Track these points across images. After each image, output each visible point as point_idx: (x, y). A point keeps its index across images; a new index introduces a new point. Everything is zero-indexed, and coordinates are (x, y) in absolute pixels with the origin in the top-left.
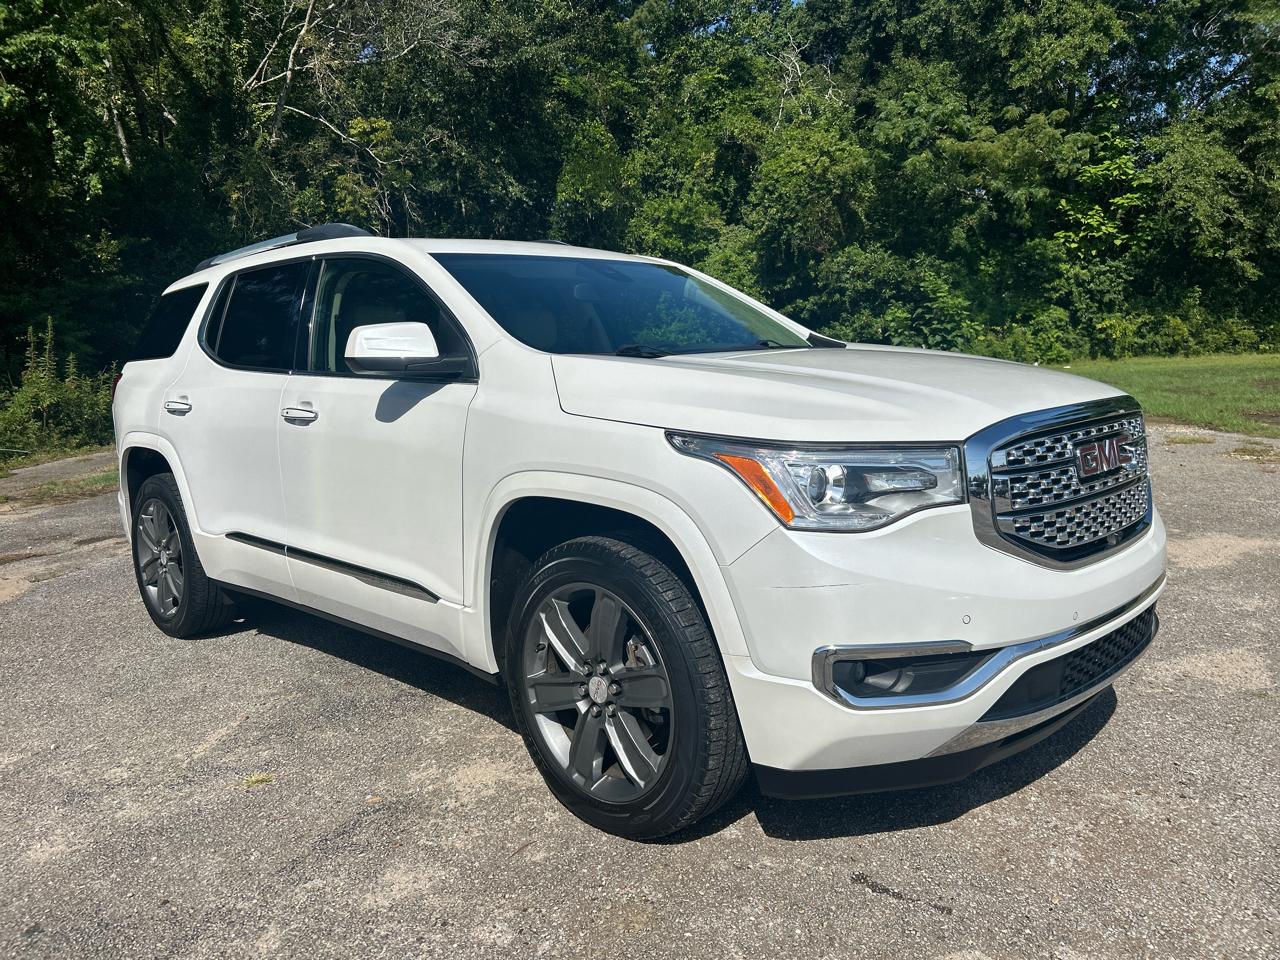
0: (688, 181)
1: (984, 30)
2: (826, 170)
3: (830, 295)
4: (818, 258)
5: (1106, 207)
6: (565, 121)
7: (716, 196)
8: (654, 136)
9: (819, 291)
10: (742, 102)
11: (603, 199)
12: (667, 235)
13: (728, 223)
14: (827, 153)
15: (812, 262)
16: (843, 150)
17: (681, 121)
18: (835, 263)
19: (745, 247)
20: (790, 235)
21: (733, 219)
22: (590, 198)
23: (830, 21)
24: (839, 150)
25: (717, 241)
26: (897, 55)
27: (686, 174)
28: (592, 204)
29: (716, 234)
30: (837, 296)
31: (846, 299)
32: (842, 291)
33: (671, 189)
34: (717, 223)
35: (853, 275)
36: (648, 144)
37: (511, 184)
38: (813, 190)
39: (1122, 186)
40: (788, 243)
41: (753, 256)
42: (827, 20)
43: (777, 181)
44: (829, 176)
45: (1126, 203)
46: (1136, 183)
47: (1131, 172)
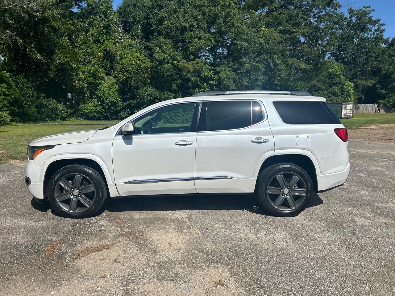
0: (94, 61)
1: (182, 34)
2: (141, 65)
3: (141, 100)
4: (138, 89)
5: (207, 84)
6: (53, 36)
7: (103, 67)
8: (81, 45)
9: (137, 99)
10: (109, 39)
11: (73, 64)
12: (89, 77)
13: (107, 75)
14: (141, 60)
15: (136, 90)
16: (145, 59)
17: (90, 41)
18: (142, 91)
19: (114, 83)
20: (131, 82)
21: (108, 74)
22: (68, 63)
23: (127, 19)
24: (144, 59)
25: (104, 80)
26: (155, 34)
27: (92, 58)
28: (69, 65)
29: (104, 78)
30: (143, 100)
31: (146, 101)
32: (144, 99)
33: (88, 62)
34: (104, 75)
35: (147, 95)
36: (80, 47)
37: (38, 54)
38: (137, 69)
39: (210, 79)
40: (130, 84)
41: (117, 86)
42: (126, 18)
43: (127, 65)
44: (142, 66)
45: (212, 83)
46: (214, 78)
47: (213, 75)
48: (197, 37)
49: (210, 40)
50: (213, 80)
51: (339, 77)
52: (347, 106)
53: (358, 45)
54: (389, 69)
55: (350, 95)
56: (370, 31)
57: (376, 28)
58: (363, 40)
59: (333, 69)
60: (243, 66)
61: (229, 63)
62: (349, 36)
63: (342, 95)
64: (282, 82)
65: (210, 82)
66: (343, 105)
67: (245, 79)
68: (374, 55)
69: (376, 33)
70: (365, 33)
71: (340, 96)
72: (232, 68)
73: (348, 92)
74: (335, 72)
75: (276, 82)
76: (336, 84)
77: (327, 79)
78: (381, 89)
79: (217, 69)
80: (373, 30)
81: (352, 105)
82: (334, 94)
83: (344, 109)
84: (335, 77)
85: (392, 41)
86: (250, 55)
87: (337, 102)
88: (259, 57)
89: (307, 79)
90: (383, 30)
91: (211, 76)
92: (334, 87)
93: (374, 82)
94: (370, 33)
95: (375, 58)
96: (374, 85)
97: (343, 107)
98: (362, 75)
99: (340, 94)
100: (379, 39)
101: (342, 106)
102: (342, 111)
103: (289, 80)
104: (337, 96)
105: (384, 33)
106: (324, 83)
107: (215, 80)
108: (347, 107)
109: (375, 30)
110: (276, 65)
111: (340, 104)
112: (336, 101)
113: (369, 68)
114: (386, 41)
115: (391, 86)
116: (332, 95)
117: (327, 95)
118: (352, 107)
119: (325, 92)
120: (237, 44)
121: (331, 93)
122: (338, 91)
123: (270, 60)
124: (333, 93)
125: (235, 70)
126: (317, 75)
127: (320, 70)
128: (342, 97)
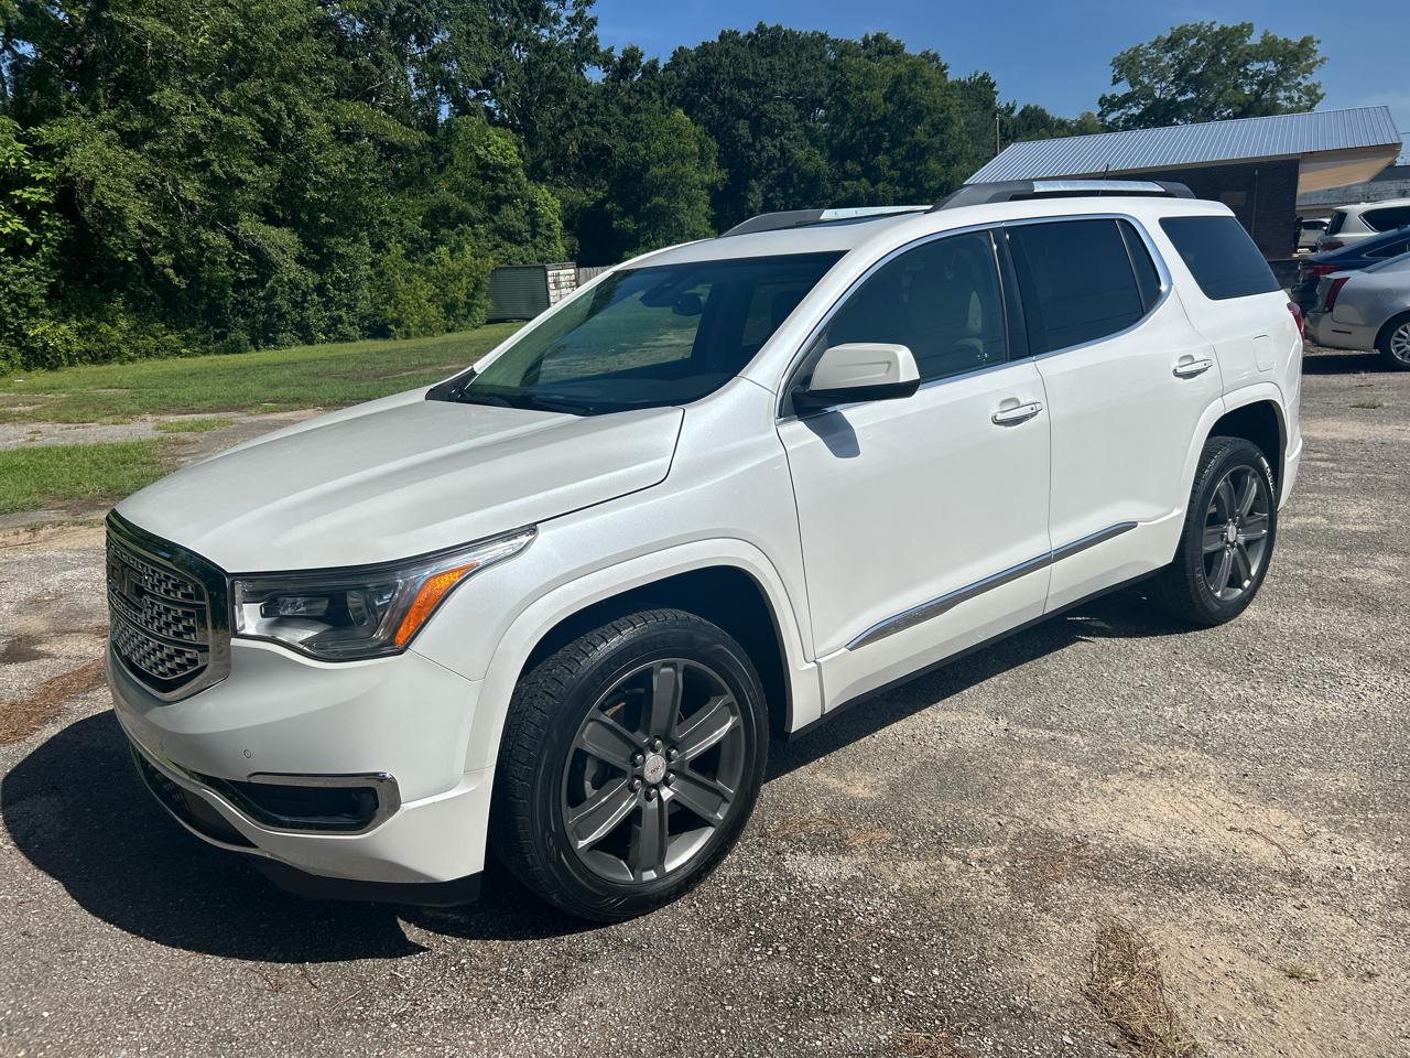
45: (35, 198)
46: (39, 177)
47: (26, 162)
50: (35, 183)
51: (513, 176)
52: (558, 275)
53: (529, 66)
54: (635, 151)
55: (555, 238)
56: (556, 20)
57: (572, 13)
58: (544, 50)
59: (489, 146)
60: (168, 123)
61: (95, 110)
62: (498, 31)
63: (534, 236)
64: (334, 195)
65: (18, 192)
66: (550, 273)
67: (188, 179)
68: (583, 104)
69: (575, 30)
70: (542, 27)
71: (527, 242)
72: (120, 132)
73: (548, 226)
74: (500, 159)
75: (310, 194)
76: (509, 199)
77: (477, 183)
78: (623, 215)
79: (47, 133)
80: (563, 19)
81: (572, 271)
82: (511, 236)
83: (552, 286)
84: (501, 174)
85: (623, 61)
86: (189, 78)
87: (524, 263)
88: (232, 88)
89: (407, 184)
90: (593, 22)
91: (19, 164)
92: (507, 210)
93: (600, 195)
94: (557, 27)
95: (587, 113)
96: (601, 203)
97: (550, 280)
98: (557, 171)
99: (528, 235)
100: (586, 51)
101: (546, 276)
102: (548, 293)
103: (357, 183)
104: (520, 244)
105: (597, 31)
106: (471, 196)
107: (44, 181)
108: (562, 279)
109: (569, 19)
110: (301, 124)
111: (539, 271)
112: (522, 259)
113: (573, 148)
114: (606, 61)
115: (648, 205)
116: (504, 238)
117: (489, 241)
118: (573, 277)
119: (481, 229)
120: (123, 25)
121: (498, 230)
122: (522, 226)
123: (275, 104)
124: (508, 232)
125: (131, 140)
126: (441, 169)
127: (447, 150)
128: (536, 247)
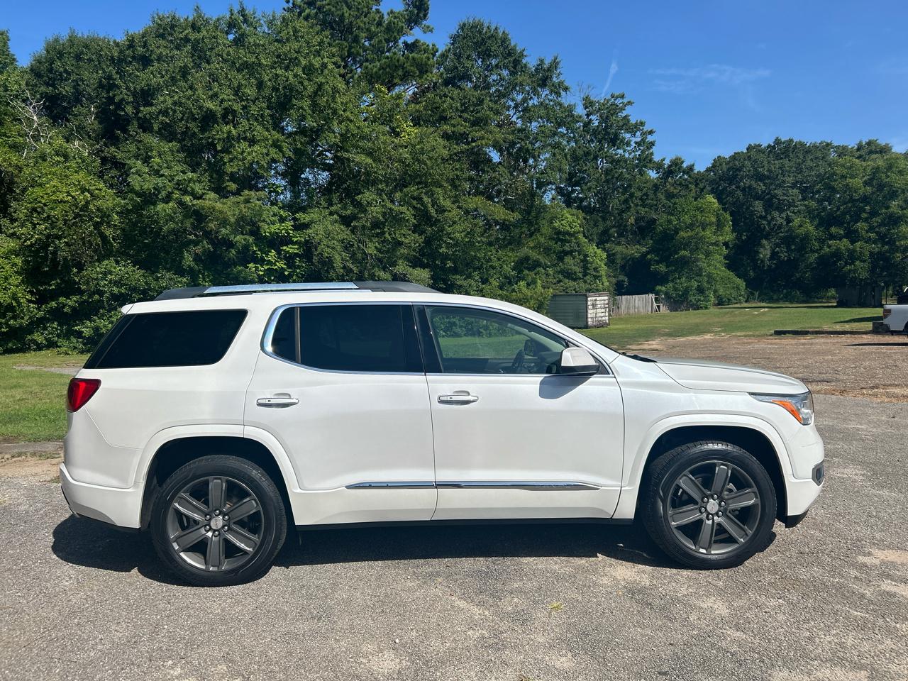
1: (204, 129)
2: (88, 203)
3: (91, 296)
4: (81, 267)
5: (279, 252)
9: (81, 292)
14: (88, 191)
15: (75, 270)
16: (100, 190)
18: (93, 272)
19: (12, 252)
20: (57, 249)
23: (55, 88)
24: (97, 189)
26: (133, 128)
30: (97, 297)
31: (105, 299)
32: (101, 293)
35: (110, 282)
38: (77, 216)
39: (287, 240)
40: (55, 253)
41: (19, 261)
42: (53, 86)
43: (45, 205)
44: (91, 207)
45: (291, 251)
46: (295, 240)
47: (291, 232)
48: (245, 139)
49: (280, 148)
50: (294, 243)
51: (576, 238)
52: (596, 300)
53: (607, 172)
54: (670, 222)
55: (601, 276)
56: (628, 144)
57: (639, 139)
58: (616, 162)
59: (563, 220)
60: (365, 211)
61: (331, 204)
62: (587, 153)
63: (584, 276)
64: (456, 251)
65: (284, 248)
66: (589, 299)
67: (371, 241)
68: (639, 194)
69: (640, 149)
70: (618, 148)
71: (580, 279)
72: (340, 216)
73: (595, 269)
74: (568, 228)
75: (443, 250)
76: (570, 253)
77: (552, 243)
78: (658, 262)
79: (303, 217)
80: (632, 143)
81: (606, 298)
82: (569, 275)
83: (590, 307)
84: (567, 237)
85: (670, 166)
86: (380, 186)
87: (576, 292)
88: (401, 191)
89: (510, 243)
90: (652, 144)
91: (289, 234)
92: (568, 259)
93: (644, 249)
94: (629, 148)
95: (641, 199)
96: (644, 255)
97: (589, 303)
98: (620, 235)
99: (580, 275)
100: (646, 161)
101: (587, 301)
102: (587, 312)
103: (471, 244)
104: (575, 280)
105: (654, 149)
106: (547, 251)
107: (296, 243)
108: (598, 302)
109: (636, 143)
110: (441, 210)
111: (582, 297)
112: (574, 290)
113: (632, 221)
114: (658, 166)
115: (676, 256)
116: (565, 277)
117: (555, 278)
118: (607, 302)
119: (550, 271)
120: (348, 159)
121: (562, 272)
122: (577, 269)
123: (426, 199)
124: (567, 273)
125: (346, 221)
126: (531, 235)
127: (537, 224)
128: (585, 282)
